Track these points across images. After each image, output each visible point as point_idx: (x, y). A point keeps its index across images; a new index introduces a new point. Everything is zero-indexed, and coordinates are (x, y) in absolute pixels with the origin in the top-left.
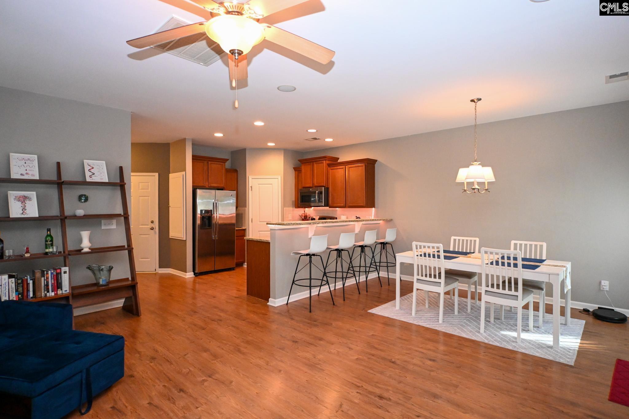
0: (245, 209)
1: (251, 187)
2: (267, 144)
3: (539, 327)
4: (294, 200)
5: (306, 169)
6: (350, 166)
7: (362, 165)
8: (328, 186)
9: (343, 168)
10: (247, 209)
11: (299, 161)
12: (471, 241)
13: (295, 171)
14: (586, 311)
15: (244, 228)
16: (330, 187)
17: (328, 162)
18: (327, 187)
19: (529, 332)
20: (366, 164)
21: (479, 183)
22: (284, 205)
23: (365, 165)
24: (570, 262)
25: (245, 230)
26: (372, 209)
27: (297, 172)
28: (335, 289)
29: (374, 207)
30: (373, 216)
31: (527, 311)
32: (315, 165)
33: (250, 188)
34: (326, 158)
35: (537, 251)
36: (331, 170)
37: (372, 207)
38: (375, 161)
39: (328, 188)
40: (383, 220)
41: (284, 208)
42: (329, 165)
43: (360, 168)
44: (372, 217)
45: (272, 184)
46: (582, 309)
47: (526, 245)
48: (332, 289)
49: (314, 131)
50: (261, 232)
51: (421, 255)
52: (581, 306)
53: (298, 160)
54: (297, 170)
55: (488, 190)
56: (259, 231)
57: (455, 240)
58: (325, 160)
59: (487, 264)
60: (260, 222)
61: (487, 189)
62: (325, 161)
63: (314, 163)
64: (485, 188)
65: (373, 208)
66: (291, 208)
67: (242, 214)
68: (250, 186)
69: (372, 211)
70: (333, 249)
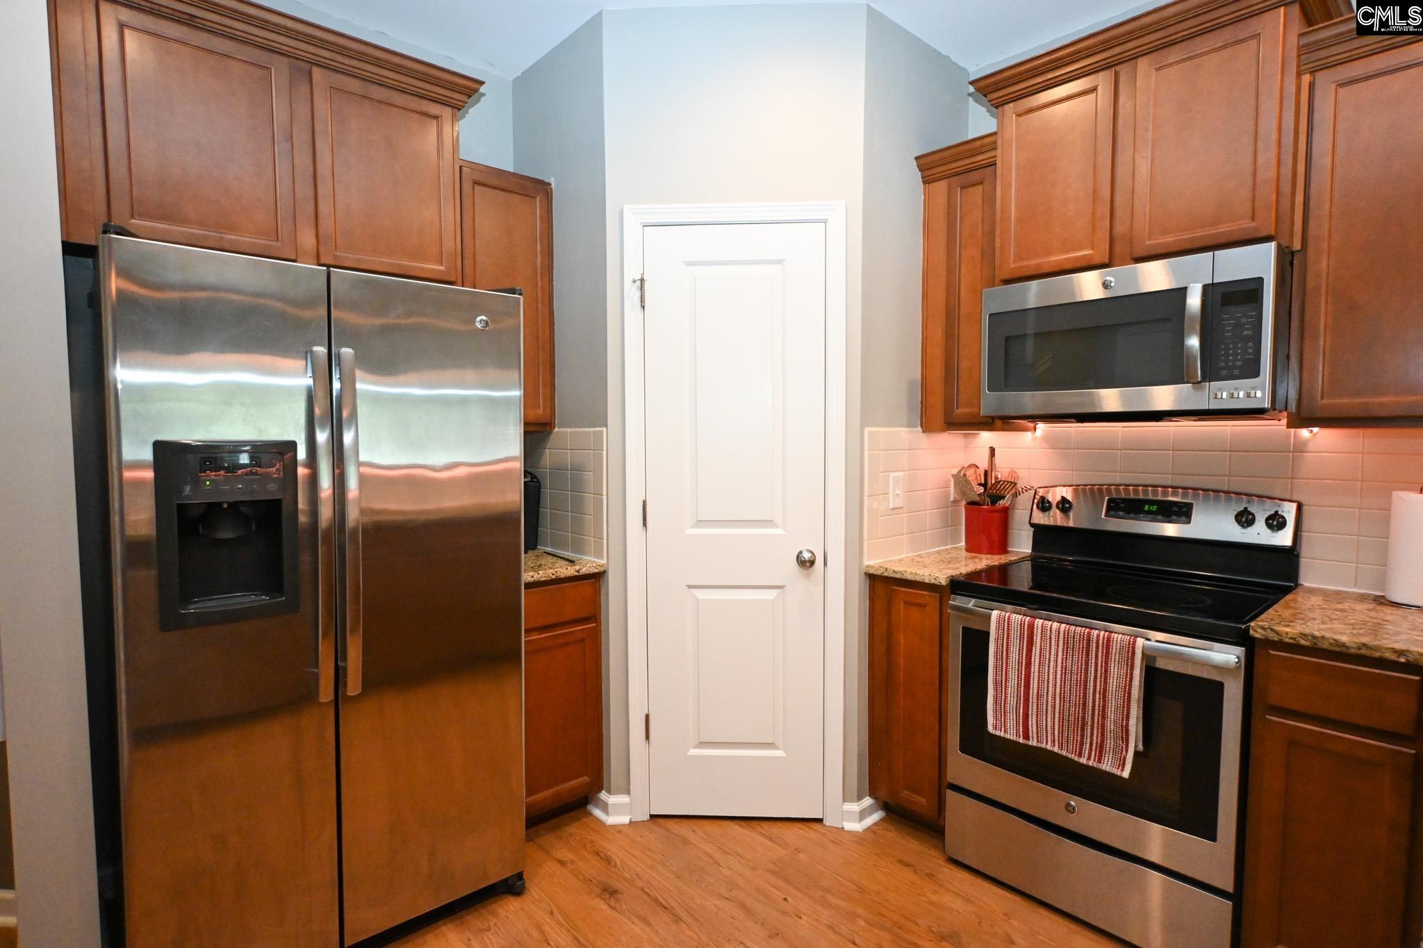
0: (599, 436)
10: (610, 434)
13: (926, 181)
15: (589, 563)
22: (866, 407)
25: (597, 578)
27: (938, 186)
33: (632, 293)
41: (867, 430)
45: (780, 262)
50: (702, 595)
56: (690, 587)
60: (701, 523)
66: (904, 429)
67: (578, 469)
68: (632, 273)
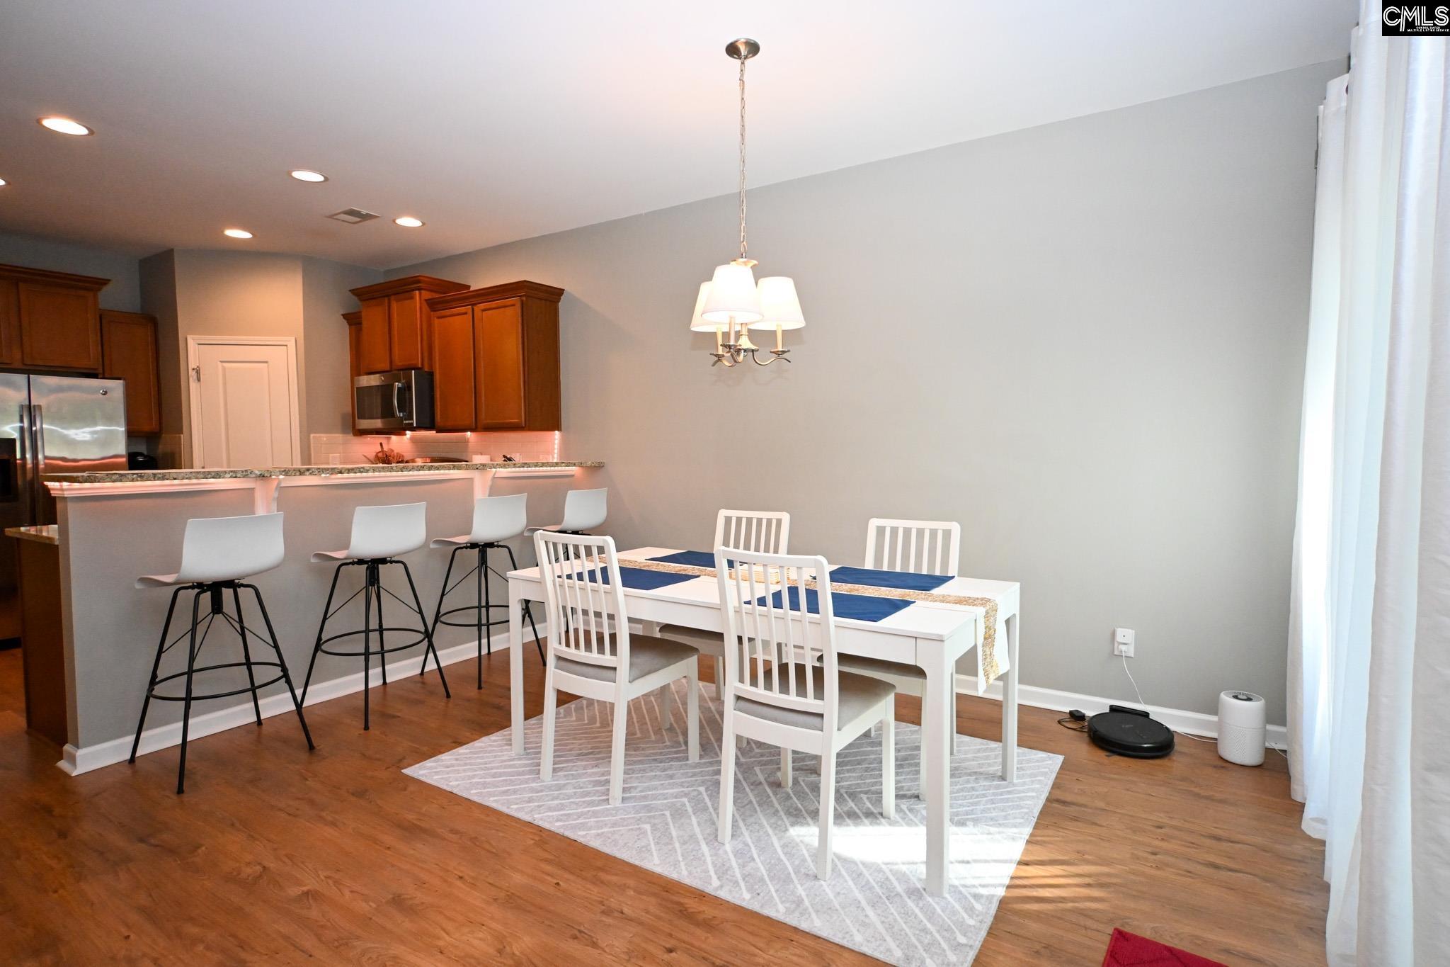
0: (180, 438)
1: (198, 372)
2: (223, 232)
3: (920, 797)
4: (349, 409)
5: (373, 318)
6: (482, 306)
7: (512, 303)
8: (431, 366)
9: (466, 313)
10: (184, 438)
11: (355, 292)
12: (749, 520)
13: (349, 324)
14: (1076, 716)
16: (438, 372)
17: (427, 295)
18: (426, 369)
19: (883, 820)
20: (524, 298)
21: (753, 334)
22: (310, 424)
23: (522, 301)
24: (1018, 585)
26: (555, 434)
27: (353, 327)
28: (385, 683)
29: (559, 429)
30: (556, 456)
31: (916, 731)
32: (394, 305)
33: (192, 374)
34: (419, 282)
35: (936, 548)
36: (438, 318)
37: (553, 430)
38: (559, 292)
39: (431, 374)
40: (580, 465)
41: (312, 435)
42: (433, 305)
43: (509, 311)
44: (553, 457)
45: (266, 362)
46: (1067, 710)
47: (894, 531)
48: (375, 682)
49: (316, 177)
51: (580, 577)
52: (1062, 701)
53: (350, 291)
54: (353, 319)
55: (785, 356)
57: (728, 520)
58: (419, 289)
59: (749, 603)
61: (783, 352)
62: (417, 292)
63: (393, 298)
64: (777, 347)
65: (557, 432)
66: (341, 435)
68: (192, 365)
69: (555, 439)
70: (351, 561)
